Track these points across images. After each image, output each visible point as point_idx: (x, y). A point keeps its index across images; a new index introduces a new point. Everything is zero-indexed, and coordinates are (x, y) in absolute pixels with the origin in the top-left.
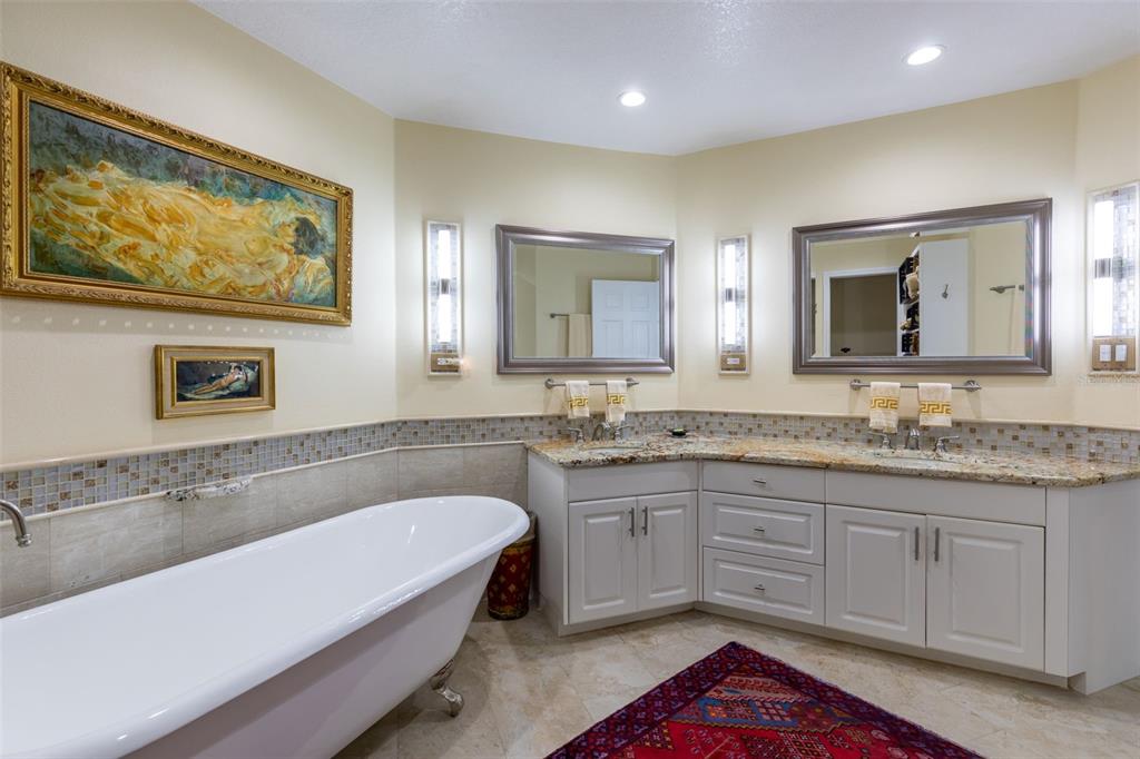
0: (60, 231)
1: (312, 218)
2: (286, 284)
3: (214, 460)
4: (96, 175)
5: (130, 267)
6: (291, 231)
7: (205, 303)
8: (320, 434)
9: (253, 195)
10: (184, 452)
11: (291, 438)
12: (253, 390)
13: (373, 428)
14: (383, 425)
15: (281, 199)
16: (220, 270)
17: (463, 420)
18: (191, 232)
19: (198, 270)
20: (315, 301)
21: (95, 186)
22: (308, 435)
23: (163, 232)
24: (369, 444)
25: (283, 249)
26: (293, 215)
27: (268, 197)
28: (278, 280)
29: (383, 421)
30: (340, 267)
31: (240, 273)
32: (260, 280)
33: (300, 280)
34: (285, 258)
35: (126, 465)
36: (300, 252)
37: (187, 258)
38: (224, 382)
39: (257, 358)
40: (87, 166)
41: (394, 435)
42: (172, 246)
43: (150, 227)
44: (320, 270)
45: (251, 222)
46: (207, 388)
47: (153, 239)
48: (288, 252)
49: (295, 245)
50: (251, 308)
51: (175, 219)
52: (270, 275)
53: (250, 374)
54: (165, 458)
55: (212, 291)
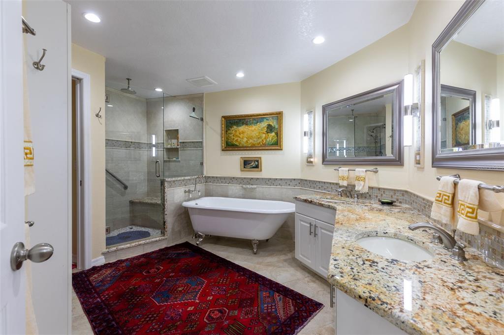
0: (229, 139)
1: (271, 123)
2: (265, 141)
3: (251, 181)
4: (233, 129)
5: (237, 143)
6: (266, 128)
7: (248, 149)
8: (273, 179)
9: (257, 122)
10: (245, 178)
11: (266, 179)
12: (257, 167)
13: (291, 180)
14: (294, 179)
15: (263, 121)
16: (251, 141)
17: (314, 181)
18: (245, 134)
19: (247, 142)
20: (272, 145)
21: (233, 130)
22: (270, 179)
23: (241, 136)
24: (289, 185)
25: (264, 133)
26: (266, 124)
27: (260, 122)
28: (263, 141)
29: (295, 178)
30: (279, 135)
31: (254, 141)
32: (258, 142)
33: (268, 140)
34: (264, 135)
35: (237, 179)
36: (268, 133)
37: (245, 140)
38: (251, 165)
39: (258, 159)
40: (231, 128)
41: (299, 183)
42: (243, 138)
43: (239, 135)
44: (274, 136)
45: (256, 129)
46: (248, 166)
47: (240, 137)
48: (265, 134)
49: (266, 131)
50: (257, 148)
51: (243, 133)
52: (261, 140)
53: (257, 163)
54: (242, 179)
55: (250, 146)
